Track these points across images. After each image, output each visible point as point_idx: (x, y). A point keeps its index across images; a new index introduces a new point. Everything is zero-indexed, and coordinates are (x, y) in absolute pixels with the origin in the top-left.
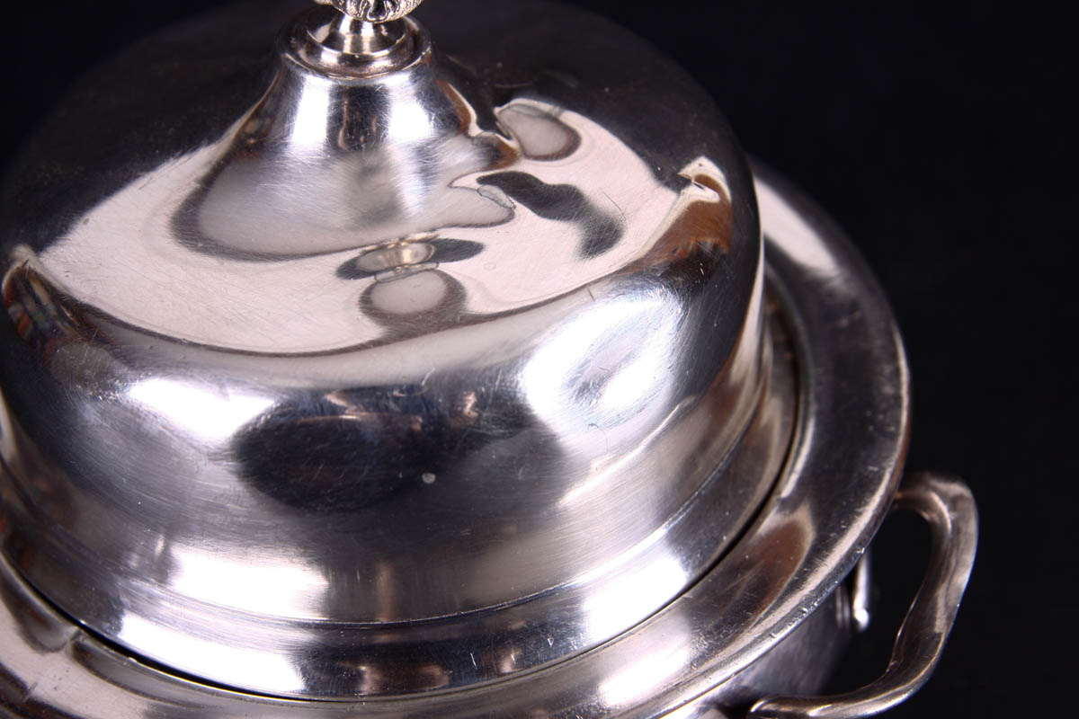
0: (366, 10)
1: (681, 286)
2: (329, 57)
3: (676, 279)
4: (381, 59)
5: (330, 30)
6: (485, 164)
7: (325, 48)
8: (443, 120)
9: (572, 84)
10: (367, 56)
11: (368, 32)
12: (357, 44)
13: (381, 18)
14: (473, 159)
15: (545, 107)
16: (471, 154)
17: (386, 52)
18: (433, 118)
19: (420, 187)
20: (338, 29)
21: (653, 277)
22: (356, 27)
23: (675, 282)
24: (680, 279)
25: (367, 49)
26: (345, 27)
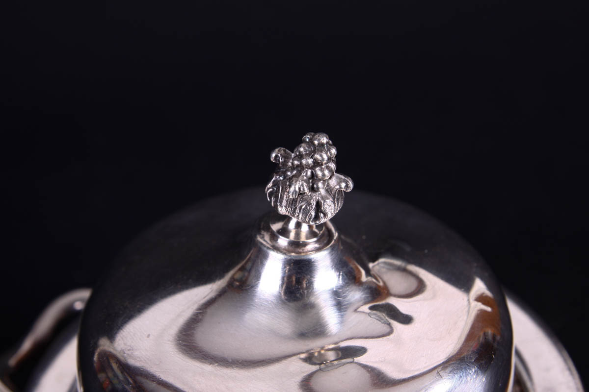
0: (310, 218)
1: (484, 366)
2: (283, 242)
3: (482, 362)
4: (312, 244)
5: (283, 225)
6: (370, 299)
7: (281, 237)
8: (346, 275)
9: (408, 249)
10: (303, 242)
11: (305, 228)
12: (298, 234)
13: (318, 222)
14: (364, 296)
15: (398, 263)
16: (362, 293)
17: (315, 239)
18: (341, 274)
19: (338, 314)
20: (288, 226)
21: (471, 362)
22: (298, 225)
23: (481, 364)
24: (483, 362)
25: (303, 238)
26: (292, 225)
